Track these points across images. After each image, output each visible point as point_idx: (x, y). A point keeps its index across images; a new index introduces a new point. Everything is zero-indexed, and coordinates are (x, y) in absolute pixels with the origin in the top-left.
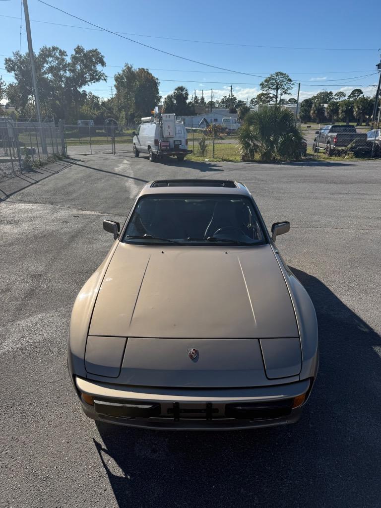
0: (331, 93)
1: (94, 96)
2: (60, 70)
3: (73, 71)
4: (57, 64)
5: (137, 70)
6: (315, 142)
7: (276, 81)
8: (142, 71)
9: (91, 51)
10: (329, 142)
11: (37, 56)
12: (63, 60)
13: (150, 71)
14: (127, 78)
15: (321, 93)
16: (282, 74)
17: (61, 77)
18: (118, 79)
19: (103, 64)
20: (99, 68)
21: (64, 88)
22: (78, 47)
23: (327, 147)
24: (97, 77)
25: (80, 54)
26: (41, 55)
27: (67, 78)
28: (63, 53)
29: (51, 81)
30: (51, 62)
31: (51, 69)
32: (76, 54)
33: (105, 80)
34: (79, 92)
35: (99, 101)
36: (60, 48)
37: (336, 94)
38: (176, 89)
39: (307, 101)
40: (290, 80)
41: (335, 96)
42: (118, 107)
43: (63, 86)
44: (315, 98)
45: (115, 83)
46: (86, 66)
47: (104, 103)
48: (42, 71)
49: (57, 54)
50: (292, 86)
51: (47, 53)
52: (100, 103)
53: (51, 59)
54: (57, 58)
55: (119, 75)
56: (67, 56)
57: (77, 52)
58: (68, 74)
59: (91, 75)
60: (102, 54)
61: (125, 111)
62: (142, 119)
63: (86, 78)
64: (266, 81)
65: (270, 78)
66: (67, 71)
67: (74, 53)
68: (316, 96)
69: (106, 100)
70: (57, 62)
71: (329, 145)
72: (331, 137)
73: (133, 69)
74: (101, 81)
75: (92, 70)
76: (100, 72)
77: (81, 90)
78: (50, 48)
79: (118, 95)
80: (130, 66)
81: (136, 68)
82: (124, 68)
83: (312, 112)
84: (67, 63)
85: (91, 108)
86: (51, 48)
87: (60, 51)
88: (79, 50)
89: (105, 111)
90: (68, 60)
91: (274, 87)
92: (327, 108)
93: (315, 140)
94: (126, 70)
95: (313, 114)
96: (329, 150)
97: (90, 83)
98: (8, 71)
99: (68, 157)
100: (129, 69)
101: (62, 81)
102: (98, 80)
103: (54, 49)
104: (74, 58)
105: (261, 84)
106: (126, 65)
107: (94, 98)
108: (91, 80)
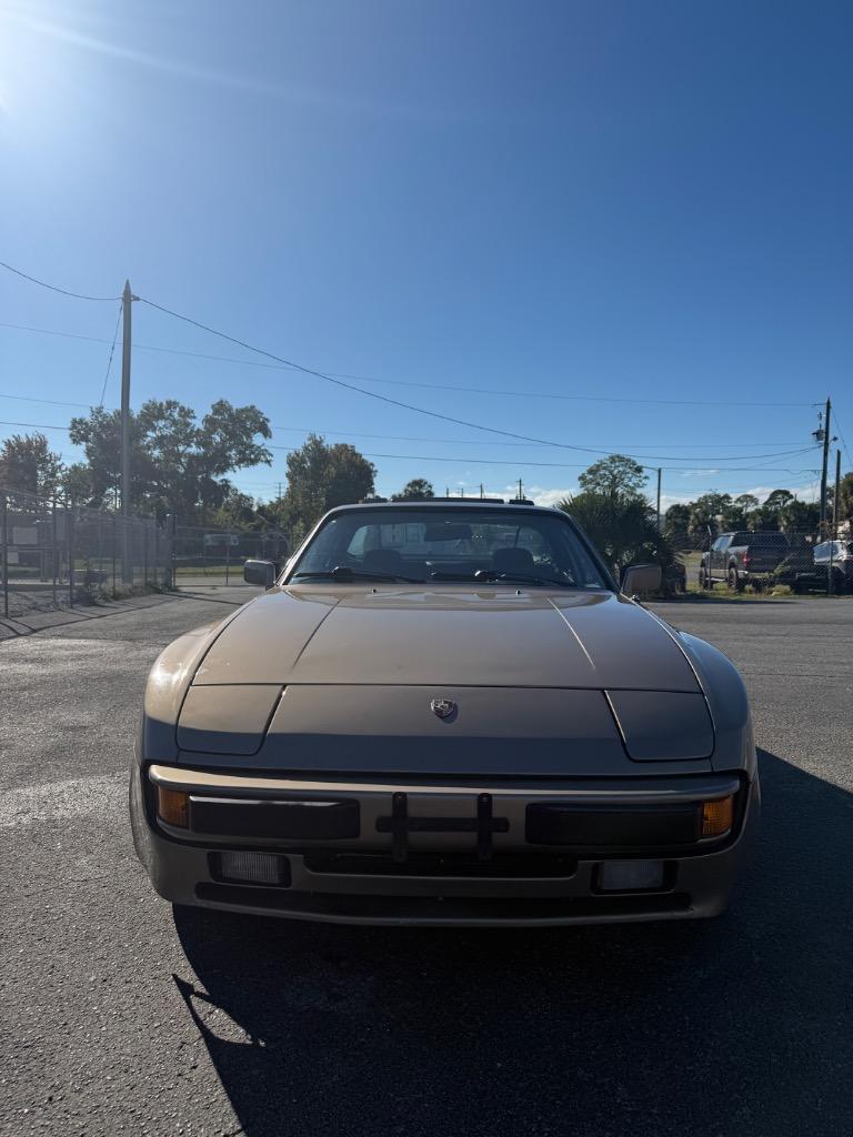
0: (727, 497)
1: (242, 495)
2: (178, 442)
3: (204, 443)
4: (174, 432)
5: (333, 447)
6: (703, 569)
7: (611, 472)
8: (343, 449)
9: (242, 411)
10: (732, 565)
11: (135, 416)
12: (188, 425)
13: (357, 451)
14: (313, 460)
15: (705, 497)
16: (621, 459)
17: (179, 455)
18: (291, 462)
19: (266, 433)
20: (258, 439)
21: (182, 475)
22: (221, 404)
23: (731, 576)
24: (251, 457)
25: (222, 414)
26: (143, 414)
27: (192, 457)
28: (186, 413)
29: (157, 460)
30: (163, 427)
31: (160, 441)
32: (215, 413)
33: (268, 462)
34: (214, 483)
35: (252, 506)
36: (182, 403)
37: (738, 500)
38: (409, 485)
39: (677, 509)
40: (639, 470)
41: (736, 502)
42: (290, 513)
43: (182, 471)
44: (694, 506)
45: (287, 469)
46: (232, 435)
47: (262, 509)
48: (142, 443)
49: (176, 415)
50: (644, 481)
51: (154, 413)
52: (255, 509)
53: (161, 423)
54: (174, 423)
55: (298, 455)
56: (194, 417)
57: (216, 411)
58: (193, 450)
59: (240, 452)
60: (265, 416)
61: (304, 521)
63: (230, 457)
64: (591, 471)
65: (598, 466)
66: (193, 444)
67: (210, 412)
68: (695, 501)
69: (266, 503)
70: (173, 429)
71: (733, 570)
72: (737, 554)
73: (324, 444)
74: (260, 464)
75: (243, 444)
76: (259, 447)
77: (217, 479)
78: (161, 404)
79: (291, 494)
80: (318, 438)
81: (330, 442)
82: (308, 443)
83: (691, 527)
84: (195, 429)
85: (234, 518)
86: (165, 404)
87: (182, 409)
88: (221, 407)
89: (263, 523)
90: (198, 424)
91: (606, 483)
92: (722, 522)
93: (703, 565)
94: (310, 445)
95: (692, 532)
96: (734, 580)
97: (236, 468)
98: (75, 441)
100: (317, 444)
101: (181, 464)
102: (253, 462)
103: (171, 405)
104: (208, 420)
105: (580, 478)
106: (312, 437)
107: (241, 499)
108: (239, 462)
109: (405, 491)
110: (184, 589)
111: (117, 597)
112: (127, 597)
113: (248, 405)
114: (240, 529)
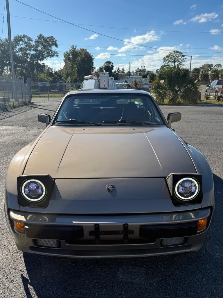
0: (212, 65)
1: (49, 68)
3: (36, 50)
5: (79, 50)
6: (206, 93)
7: (174, 57)
8: (83, 50)
9: (48, 38)
10: (216, 92)
11: (12, 41)
12: (30, 43)
13: (87, 51)
14: (72, 55)
15: (205, 65)
16: (178, 52)
17: (27, 54)
18: (65, 56)
19: (56, 46)
20: (54, 48)
21: (29, 62)
22: (41, 35)
23: (216, 95)
24: (51, 54)
25: (41, 39)
26: (15, 40)
27: (32, 55)
28: (30, 39)
29: (20, 57)
30: (22, 45)
31: (21, 49)
32: (38, 39)
33: (57, 56)
34: (40, 64)
35: (52, 71)
36: (28, 36)
37: (216, 65)
38: (105, 63)
39: (196, 69)
40: (183, 56)
41: (214, 66)
42: (66, 74)
43: (29, 60)
44: (201, 68)
46: (45, 46)
47: (56, 73)
48: (15, 50)
49: (26, 40)
50: (185, 60)
51: (19, 39)
53: (21, 43)
54: (26, 42)
55: (67, 53)
56: (32, 41)
57: (39, 38)
58: (32, 52)
59: (48, 53)
60: (56, 39)
61: (70, 77)
62: (85, 77)
63: (44, 55)
64: (167, 57)
65: (170, 54)
66: (32, 50)
67: (37, 39)
68: (201, 66)
69: (57, 70)
70: (25, 45)
71: (217, 93)
72: (218, 88)
73: (76, 49)
74: (55, 57)
75: (49, 50)
76: (54, 51)
77: (41, 63)
78: (21, 36)
79: (66, 67)
80: (75, 47)
81: (78, 49)
82: (71, 48)
83: (200, 76)
84: (32, 45)
85: (47, 76)
86: (22, 36)
88: (41, 37)
89: (56, 77)
90: (33, 43)
91: (172, 61)
92: (211, 74)
93: (206, 91)
94: (71, 49)
95: (200, 78)
96: (217, 97)
97: (47, 58)
99: (32, 104)
100: (74, 49)
101: (28, 57)
102: (52, 56)
103: (24, 36)
104: (37, 42)
105: (163, 59)
106: (72, 46)
107: (49, 69)
108: (48, 56)
109: (104, 65)
110: (35, 103)
111: (14, 107)
112: (18, 107)
113: (51, 36)
114: (49, 80)
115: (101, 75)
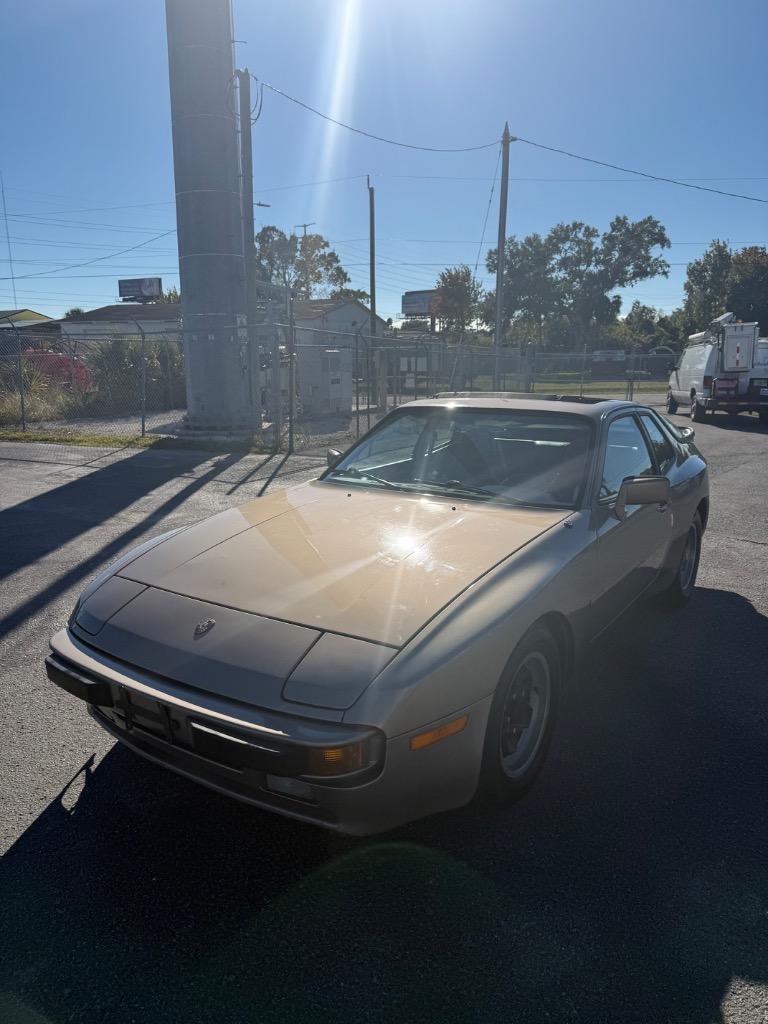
1: (644, 307)
2: (578, 262)
3: (605, 262)
4: (577, 252)
5: (740, 251)
8: (751, 252)
9: (639, 224)
11: (543, 242)
12: (590, 244)
14: (714, 269)
17: (581, 274)
18: (695, 272)
19: (663, 240)
20: (655, 251)
22: (619, 220)
24: (647, 270)
25: (619, 230)
26: (550, 239)
27: (591, 276)
28: (591, 233)
30: (568, 249)
31: (564, 263)
32: (612, 231)
33: (665, 273)
34: (607, 299)
35: (653, 318)
36: (587, 223)
45: (685, 279)
47: (663, 321)
48: (549, 267)
49: (580, 235)
51: (561, 235)
52: (657, 320)
53: (567, 245)
54: (579, 242)
55: (698, 264)
56: (596, 236)
57: (614, 228)
58: (593, 269)
59: (637, 266)
60: (662, 224)
62: (691, 337)
63: (627, 272)
66: (592, 263)
67: (609, 230)
69: (668, 312)
70: (577, 249)
73: (729, 250)
74: (657, 276)
75: (641, 257)
76: (657, 259)
77: (608, 295)
78: (568, 226)
79: (688, 305)
80: (722, 245)
81: (735, 248)
82: (711, 249)
85: (634, 330)
86: (571, 226)
87: (587, 229)
88: (620, 223)
89: (662, 335)
90: (598, 243)
94: (711, 252)
97: (633, 282)
98: (490, 271)
100: (720, 250)
102: (653, 273)
103: (577, 226)
104: (609, 238)
106: (715, 244)
107: (643, 312)
108: (635, 275)
113: (646, 217)
114: (639, 341)
115: (729, 333)
